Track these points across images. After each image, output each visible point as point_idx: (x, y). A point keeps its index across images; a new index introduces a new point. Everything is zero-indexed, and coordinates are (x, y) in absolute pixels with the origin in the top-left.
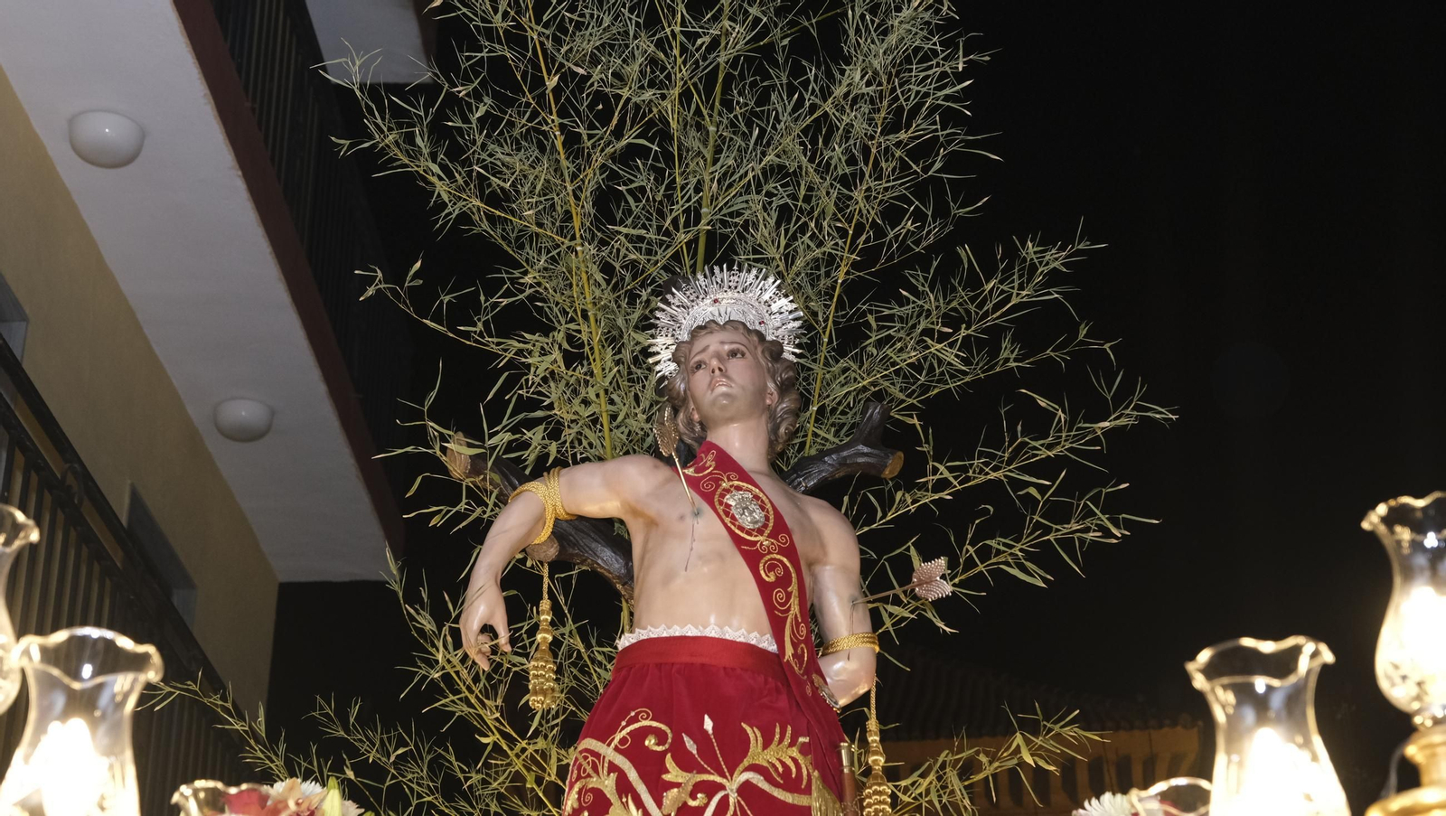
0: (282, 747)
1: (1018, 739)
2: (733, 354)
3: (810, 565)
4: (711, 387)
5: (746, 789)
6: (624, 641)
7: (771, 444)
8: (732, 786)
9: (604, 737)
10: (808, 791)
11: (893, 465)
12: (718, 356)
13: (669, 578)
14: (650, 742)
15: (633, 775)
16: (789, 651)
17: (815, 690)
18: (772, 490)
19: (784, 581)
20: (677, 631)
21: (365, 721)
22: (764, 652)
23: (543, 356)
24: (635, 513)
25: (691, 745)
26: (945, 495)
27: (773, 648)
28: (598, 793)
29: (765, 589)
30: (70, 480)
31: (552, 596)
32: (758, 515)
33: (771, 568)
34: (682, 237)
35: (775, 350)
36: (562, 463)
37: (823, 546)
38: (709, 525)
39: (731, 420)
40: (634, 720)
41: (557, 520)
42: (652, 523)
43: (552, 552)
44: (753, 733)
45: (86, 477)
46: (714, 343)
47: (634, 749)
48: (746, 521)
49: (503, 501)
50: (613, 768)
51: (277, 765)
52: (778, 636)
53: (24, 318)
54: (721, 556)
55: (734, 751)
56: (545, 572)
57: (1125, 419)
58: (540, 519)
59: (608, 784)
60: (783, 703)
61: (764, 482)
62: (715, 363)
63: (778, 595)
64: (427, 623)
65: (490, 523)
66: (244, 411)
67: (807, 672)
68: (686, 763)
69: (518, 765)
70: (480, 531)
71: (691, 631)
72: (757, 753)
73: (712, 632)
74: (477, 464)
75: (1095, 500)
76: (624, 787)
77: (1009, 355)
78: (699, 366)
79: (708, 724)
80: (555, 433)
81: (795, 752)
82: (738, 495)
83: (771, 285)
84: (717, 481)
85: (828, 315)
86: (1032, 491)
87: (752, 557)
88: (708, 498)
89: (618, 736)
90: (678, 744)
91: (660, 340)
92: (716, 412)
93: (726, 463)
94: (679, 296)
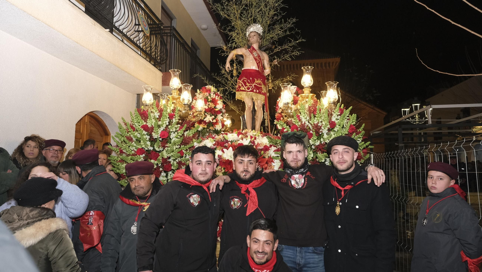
0: (208, 80)
1: (288, 77)
2: (254, 35)
3: (263, 60)
4: (252, 40)
5: (255, 85)
6: (243, 69)
7: (259, 46)
8: (253, 85)
9: (240, 80)
10: (262, 85)
11: (273, 47)
12: (253, 36)
13: (247, 62)
14: (245, 81)
15: (243, 84)
16: (260, 70)
17: (263, 74)
18: (259, 52)
19: (259, 63)
20: (248, 68)
21: (217, 76)
22: (257, 70)
23: (234, 34)
24: (243, 54)
25: (249, 81)
26: (279, 50)
27: (258, 70)
28: (240, 86)
29: (257, 63)
30: (184, 43)
31: (236, 63)
32: (257, 55)
33: (258, 61)
34: (250, 19)
35: (259, 35)
36: (236, 48)
37: (264, 58)
38: (251, 56)
39: (254, 43)
40: (243, 78)
41: (236, 55)
42: (245, 56)
43: (235, 58)
44: (256, 79)
45: (185, 42)
46: (252, 34)
47: (243, 81)
48: (255, 56)
49: (230, 52)
50: (241, 83)
51: (207, 82)
52: (259, 69)
53: (176, 18)
54: (252, 60)
55: (254, 81)
56: (235, 60)
57: (300, 41)
58: (234, 55)
59: (241, 85)
60: (259, 76)
61: (258, 51)
62: (252, 37)
63: (259, 64)
64: (222, 68)
65: (228, 55)
66: (204, 26)
67: (262, 72)
68: (249, 83)
69: (232, 82)
70: (227, 56)
71: (249, 68)
72: (256, 82)
73: (252, 68)
74: (227, 49)
75: (297, 50)
76: (242, 85)
77: (288, 33)
78: (251, 37)
79: (251, 79)
80: (236, 44)
81: (260, 81)
82: (255, 53)
83: (260, 26)
84: (252, 51)
85: (267, 29)
86: (289, 49)
87: (256, 60)
88: (251, 53)
89: (242, 80)
90: (248, 81)
91: (247, 33)
92: (252, 43)
93: (254, 49)
94: (249, 27)
